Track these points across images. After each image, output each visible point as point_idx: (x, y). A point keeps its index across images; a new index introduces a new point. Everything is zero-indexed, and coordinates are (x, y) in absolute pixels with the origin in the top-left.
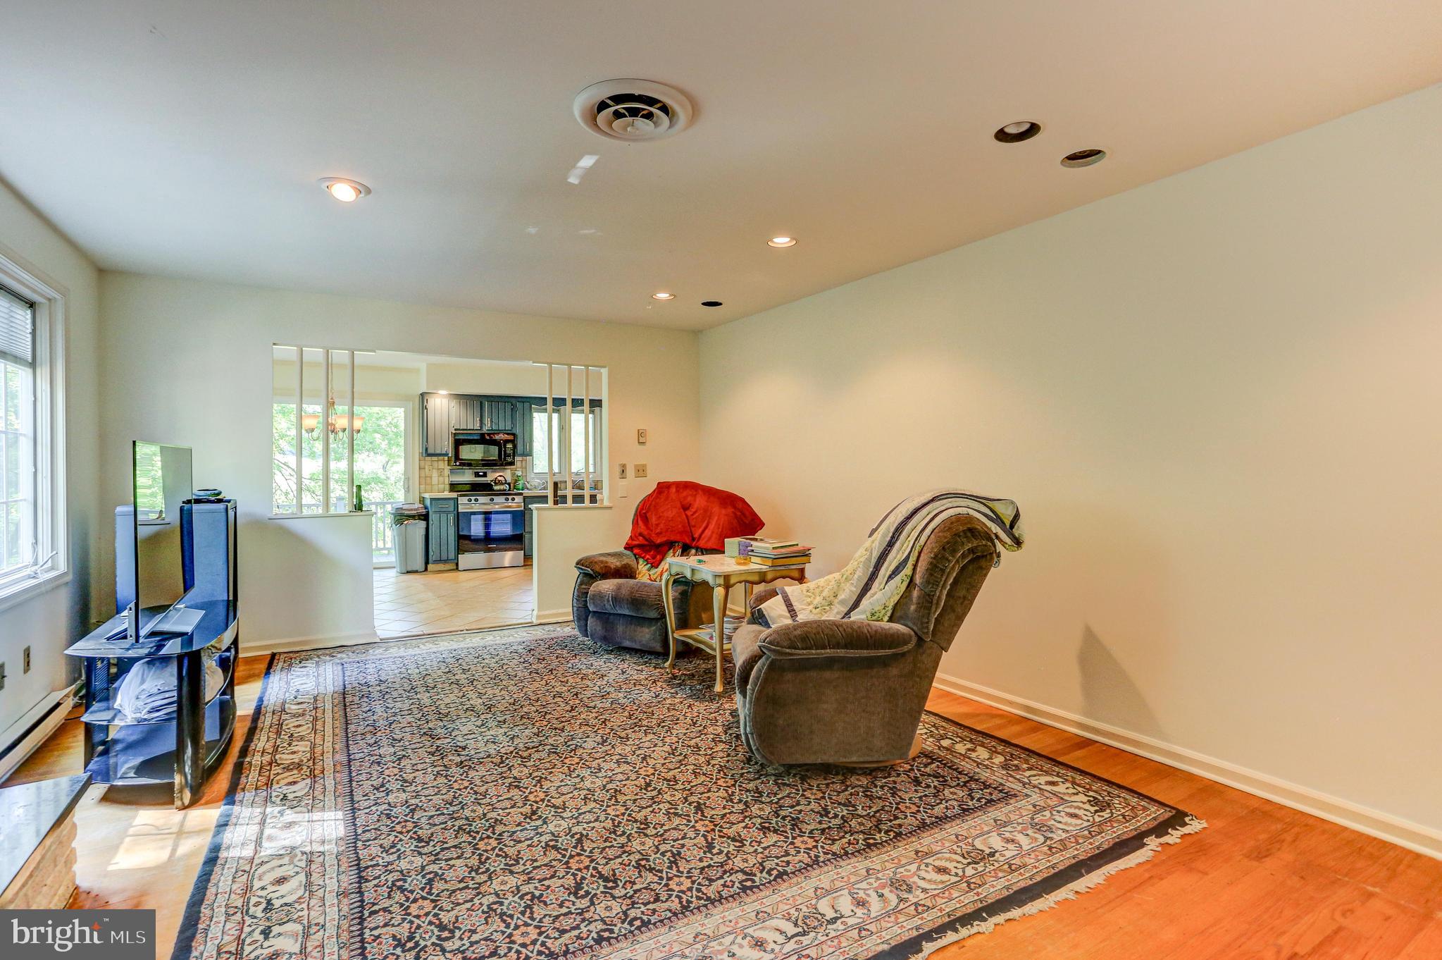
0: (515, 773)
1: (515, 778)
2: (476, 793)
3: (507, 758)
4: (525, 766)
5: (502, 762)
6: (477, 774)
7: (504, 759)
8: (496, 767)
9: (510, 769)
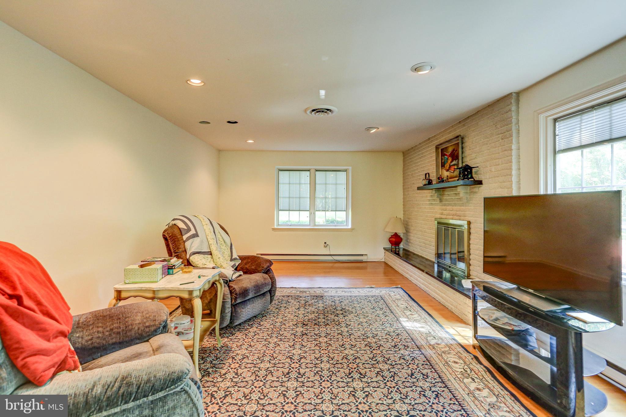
0: (346, 329)
1: (347, 327)
2: (362, 325)
3: (348, 336)
4: (342, 331)
5: (350, 335)
6: (361, 332)
7: (349, 336)
8: (353, 333)
9: (348, 331)
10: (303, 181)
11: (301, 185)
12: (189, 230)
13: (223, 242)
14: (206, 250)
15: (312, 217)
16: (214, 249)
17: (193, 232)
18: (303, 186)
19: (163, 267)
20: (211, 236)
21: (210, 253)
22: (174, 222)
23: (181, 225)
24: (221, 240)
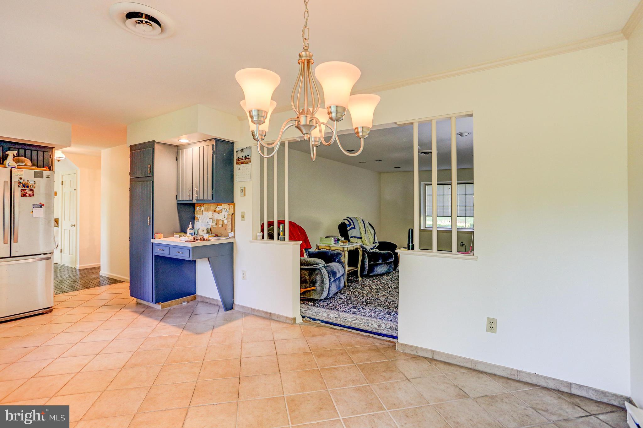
10: (445, 193)
11: (444, 196)
12: (351, 225)
13: (370, 233)
14: (359, 235)
15: (453, 222)
16: (363, 235)
17: (352, 226)
18: (446, 197)
19: (335, 239)
20: (362, 229)
21: (361, 238)
22: (343, 221)
23: (347, 222)
24: (369, 231)
